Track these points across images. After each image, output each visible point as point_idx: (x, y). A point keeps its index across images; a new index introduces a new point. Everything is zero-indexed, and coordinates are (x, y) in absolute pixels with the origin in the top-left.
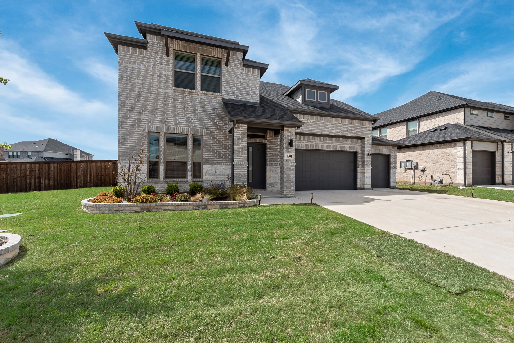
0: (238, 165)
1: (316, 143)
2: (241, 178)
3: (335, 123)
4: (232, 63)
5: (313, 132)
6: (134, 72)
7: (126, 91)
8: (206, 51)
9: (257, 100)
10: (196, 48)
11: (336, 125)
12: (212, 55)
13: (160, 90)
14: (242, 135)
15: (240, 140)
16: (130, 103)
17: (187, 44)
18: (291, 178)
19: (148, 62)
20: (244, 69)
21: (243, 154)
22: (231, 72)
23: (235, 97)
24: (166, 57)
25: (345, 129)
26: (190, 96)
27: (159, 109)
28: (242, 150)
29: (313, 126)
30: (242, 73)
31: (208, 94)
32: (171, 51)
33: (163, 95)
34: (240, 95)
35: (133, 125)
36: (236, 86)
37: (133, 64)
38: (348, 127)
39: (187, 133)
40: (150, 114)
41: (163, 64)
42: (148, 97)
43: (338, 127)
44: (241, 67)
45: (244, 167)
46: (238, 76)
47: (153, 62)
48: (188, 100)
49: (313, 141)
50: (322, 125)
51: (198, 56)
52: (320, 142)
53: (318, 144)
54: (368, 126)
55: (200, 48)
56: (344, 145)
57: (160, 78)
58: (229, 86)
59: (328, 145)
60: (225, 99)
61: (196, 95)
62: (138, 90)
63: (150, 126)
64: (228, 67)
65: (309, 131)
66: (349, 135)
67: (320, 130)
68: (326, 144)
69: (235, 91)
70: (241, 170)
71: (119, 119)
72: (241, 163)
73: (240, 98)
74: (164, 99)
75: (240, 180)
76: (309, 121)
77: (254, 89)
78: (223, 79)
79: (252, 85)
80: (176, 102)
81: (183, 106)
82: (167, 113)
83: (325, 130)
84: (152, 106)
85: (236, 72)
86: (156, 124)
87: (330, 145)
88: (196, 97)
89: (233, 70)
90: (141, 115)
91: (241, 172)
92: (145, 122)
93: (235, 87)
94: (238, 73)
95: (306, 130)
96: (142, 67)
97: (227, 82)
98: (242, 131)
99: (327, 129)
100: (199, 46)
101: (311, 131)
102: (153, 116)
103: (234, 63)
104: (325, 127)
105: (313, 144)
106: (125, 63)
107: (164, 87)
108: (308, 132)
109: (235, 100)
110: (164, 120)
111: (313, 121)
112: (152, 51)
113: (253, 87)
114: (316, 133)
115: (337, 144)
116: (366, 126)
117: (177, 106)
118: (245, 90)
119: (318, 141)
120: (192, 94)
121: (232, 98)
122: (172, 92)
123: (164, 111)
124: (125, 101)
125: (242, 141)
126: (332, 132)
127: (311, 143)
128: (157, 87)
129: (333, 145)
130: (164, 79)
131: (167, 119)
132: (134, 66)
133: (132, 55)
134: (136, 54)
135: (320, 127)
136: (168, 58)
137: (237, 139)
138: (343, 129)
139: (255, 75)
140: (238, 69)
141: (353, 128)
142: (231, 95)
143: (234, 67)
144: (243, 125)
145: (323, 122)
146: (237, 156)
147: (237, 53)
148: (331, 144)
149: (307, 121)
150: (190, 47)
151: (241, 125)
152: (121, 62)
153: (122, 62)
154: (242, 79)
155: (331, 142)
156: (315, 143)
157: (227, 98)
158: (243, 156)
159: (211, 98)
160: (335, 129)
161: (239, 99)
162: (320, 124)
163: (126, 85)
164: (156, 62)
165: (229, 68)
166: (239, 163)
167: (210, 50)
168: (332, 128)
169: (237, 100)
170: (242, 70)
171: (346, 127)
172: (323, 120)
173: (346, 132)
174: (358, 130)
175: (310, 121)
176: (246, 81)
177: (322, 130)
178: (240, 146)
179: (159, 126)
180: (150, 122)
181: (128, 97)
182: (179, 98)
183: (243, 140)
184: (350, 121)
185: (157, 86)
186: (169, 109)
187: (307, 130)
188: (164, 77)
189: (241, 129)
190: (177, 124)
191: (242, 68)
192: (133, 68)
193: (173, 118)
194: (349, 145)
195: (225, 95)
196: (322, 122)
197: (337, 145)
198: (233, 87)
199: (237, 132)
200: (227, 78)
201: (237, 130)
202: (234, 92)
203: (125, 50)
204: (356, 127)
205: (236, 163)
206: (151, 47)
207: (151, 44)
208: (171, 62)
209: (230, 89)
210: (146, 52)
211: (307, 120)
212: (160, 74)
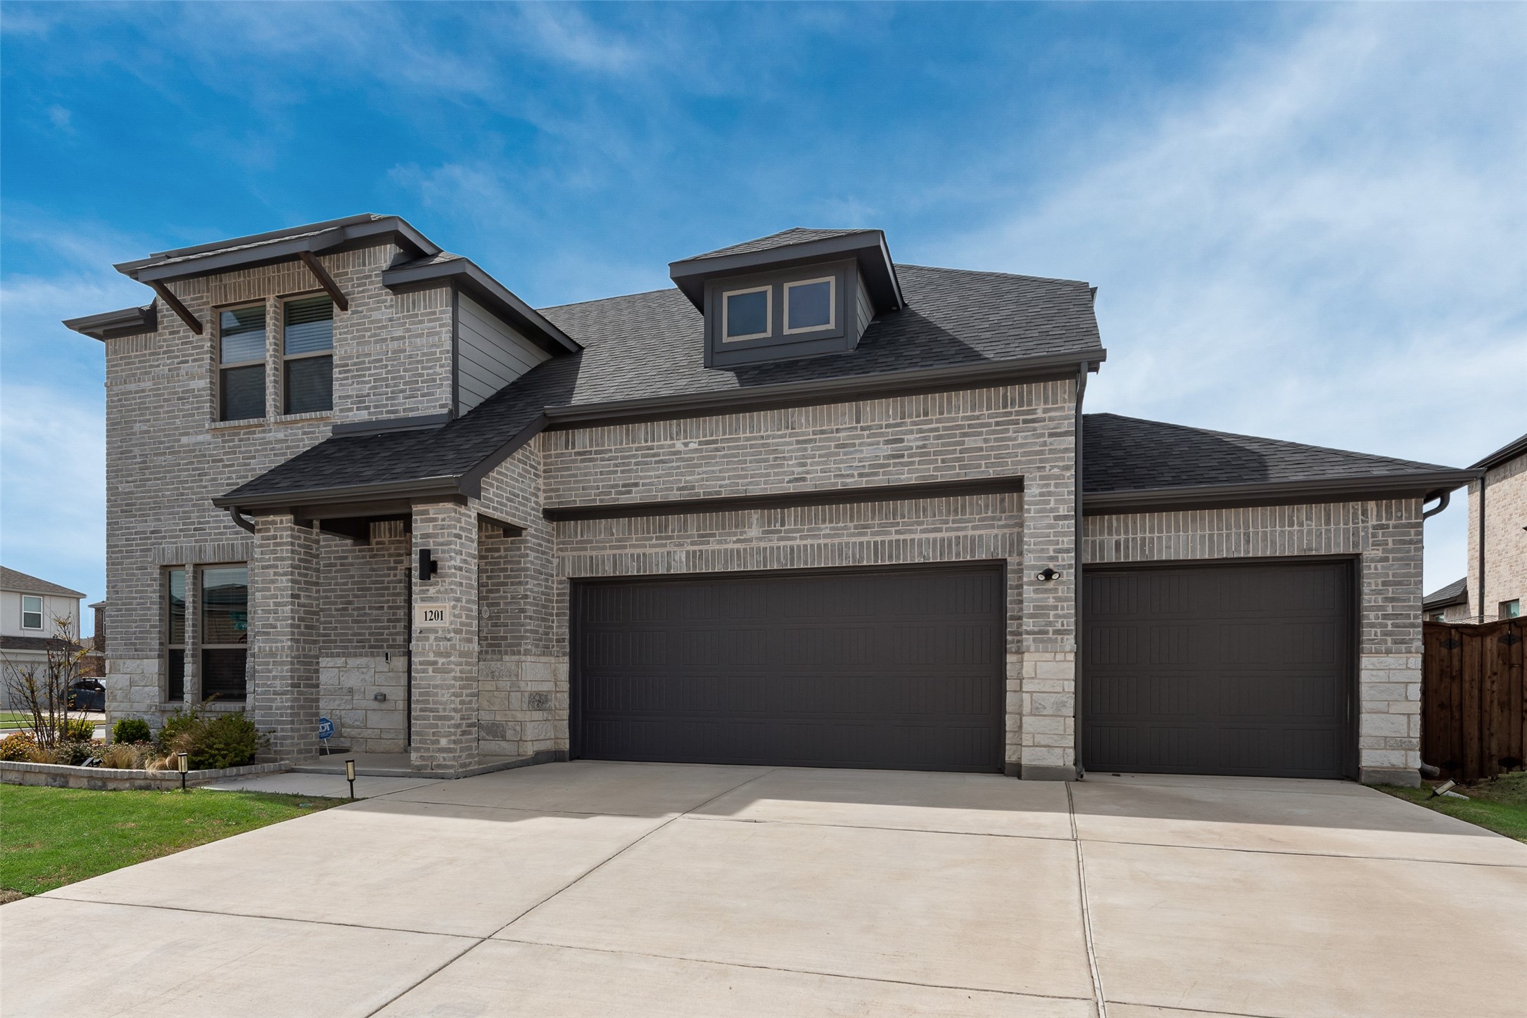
0: (266, 656)
1: (745, 541)
2: (273, 700)
3: (822, 432)
4: (363, 292)
5: (700, 493)
6: (133, 402)
7: (120, 459)
8: (289, 281)
9: (442, 406)
10: (264, 279)
11: (829, 439)
12: (304, 287)
13: (185, 440)
14: (274, 552)
15: (271, 571)
16: (127, 490)
17: (242, 279)
18: (435, 703)
19: (158, 366)
20: (397, 302)
21: (277, 619)
22: (359, 324)
23: (370, 414)
24: (197, 337)
25: (888, 450)
26: (249, 439)
27: (182, 494)
28: (276, 604)
29: (700, 466)
30: (391, 320)
31: (296, 422)
32: (205, 315)
33: (190, 451)
34: (387, 399)
35: (132, 551)
36: (373, 372)
37: (130, 382)
38: (902, 441)
39: (242, 557)
40: (164, 514)
41: (190, 358)
42: (161, 466)
43: (837, 446)
44: (389, 298)
45: (282, 663)
46: (379, 335)
47: (168, 362)
48: (246, 452)
49: (729, 535)
50: (744, 455)
51: (268, 304)
52: (765, 532)
53: (754, 544)
54: (1045, 411)
55: (274, 277)
56: (908, 537)
57: (183, 404)
58: (353, 377)
59: (808, 542)
60: (342, 426)
61: (264, 432)
62: (142, 451)
63: (163, 549)
64: (349, 312)
65: (679, 489)
66: (907, 477)
67: (740, 477)
68: (798, 542)
69: (370, 389)
70: (274, 673)
71: (108, 541)
72: (271, 650)
73: (388, 412)
74: (192, 463)
75: (270, 708)
76: (679, 446)
77: (430, 368)
78: (336, 360)
79: (424, 354)
80: (218, 467)
81: (234, 476)
82: (199, 505)
83: (761, 475)
84: (168, 490)
85: (371, 322)
86: (176, 543)
87: (822, 541)
88: (264, 438)
89: (365, 317)
90: (146, 521)
91: (275, 678)
92: (155, 538)
93: (370, 375)
94: (380, 321)
95: (667, 489)
96: (148, 384)
97: (347, 365)
98: (275, 537)
99: (773, 466)
100: (270, 271)
101: (693, 488)
102: (170, 519)
103: (368, 290)
104: (766, 460)
105: (730, 546)
106: (116, 385)
107: (192, 427)
108: (675, 496)
109: (370, 423)
110: (192, 527)
111: (700, 443)
112: (167, 331)
113: (428, 361)
114: (719, 493)
115: (865, 534)
116: (1033, 412)
117: (221, 479)
118: (402, 377)
119: (754, 532)
120: (254, 433)
121: (363, 416)
122: (208, 437)
123: (192, 500)
124: (118, 488)
125: (275, 574)
126: (804, 479)
127: (720, 542)
128: (177, 432)
129: (836, 541)
130: (193, 402)
131: (199, 523)
132: (132, 387)
133: (130, 357)
134: (137, 351)
135: (739, 462)
136: (200, 336)
137: (263, 567)
138: (867, 452)
139: (434, 313)
140: (379, 308)
141: (939, 437)
142: (358, 409)
143: (368, 304)
144: (278, 518)
145: (755, 438)
146: (264, 626)
147: (375, 253)
148: (825, 536)
149: (673, 446)
150: (249, 282)
151: (271, 518)
152: (109, 384)
153: (111, 383)
154: (393, 339)
155: (826, 528)
156: (738, 541)
157: (348, 421)
158: (278, 623)
159: (304, 433)
160: (818, 464)
161: (385, 416)
162: (738, 447)
163: (119, 444)
164: (176, 361)
165: (354, 313)
166: (267, 649)
167: (299, 273)
168: (804, 457)
169: (378, 422)
170: (391, 306)
171: (888, 442)
172: (752, 427)
173: (888, 465)
174: (970, 442)
175: (686, 445)
176: (404, 343)
177: (745, 477)
178: (268, 589)
179: (182, 547)
180: (164, 537)
181: (123, 476)
182: (225, 454)
183: (280, 570)
184: (914, 403)
185: (177, 429)
186: (202, 493)
187: (671, 489)
188: (191, 399)
189: (272, 533)
190: (221, 534)
191: (391, 300)
192: (130, 392)
193: (212, 517)
194: (939, 530)
195: (341, 411)
196: (748, 439)
197: (864, 539)
198: (364, 376)
199: (261, 546)
200: (346, 352)
201: (263, 538)
202: (368, 395)
203: (117, 347)
204: (961, 427)
205: (260, 647)
206: (165, 319)
207: (165, 313)
208: (206, 349)
209: (355, 386)
210: (155, 337)
211: (669, 442)
212: (183, 392)
